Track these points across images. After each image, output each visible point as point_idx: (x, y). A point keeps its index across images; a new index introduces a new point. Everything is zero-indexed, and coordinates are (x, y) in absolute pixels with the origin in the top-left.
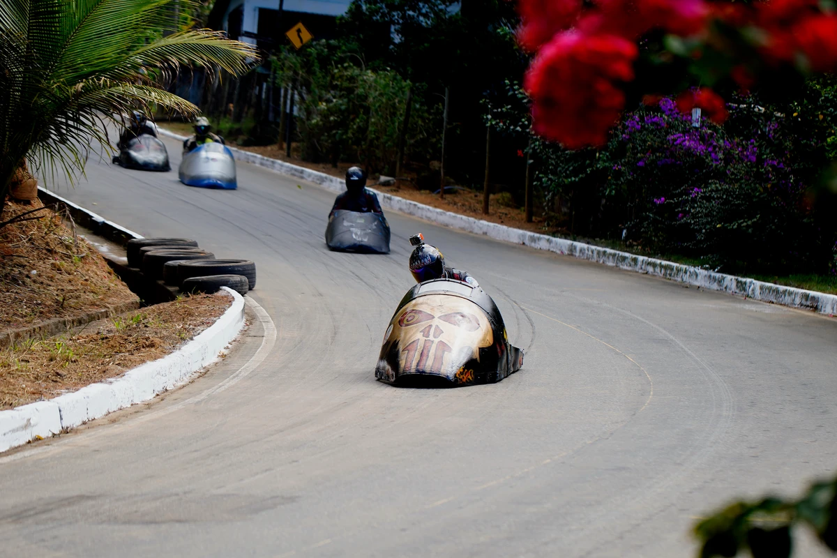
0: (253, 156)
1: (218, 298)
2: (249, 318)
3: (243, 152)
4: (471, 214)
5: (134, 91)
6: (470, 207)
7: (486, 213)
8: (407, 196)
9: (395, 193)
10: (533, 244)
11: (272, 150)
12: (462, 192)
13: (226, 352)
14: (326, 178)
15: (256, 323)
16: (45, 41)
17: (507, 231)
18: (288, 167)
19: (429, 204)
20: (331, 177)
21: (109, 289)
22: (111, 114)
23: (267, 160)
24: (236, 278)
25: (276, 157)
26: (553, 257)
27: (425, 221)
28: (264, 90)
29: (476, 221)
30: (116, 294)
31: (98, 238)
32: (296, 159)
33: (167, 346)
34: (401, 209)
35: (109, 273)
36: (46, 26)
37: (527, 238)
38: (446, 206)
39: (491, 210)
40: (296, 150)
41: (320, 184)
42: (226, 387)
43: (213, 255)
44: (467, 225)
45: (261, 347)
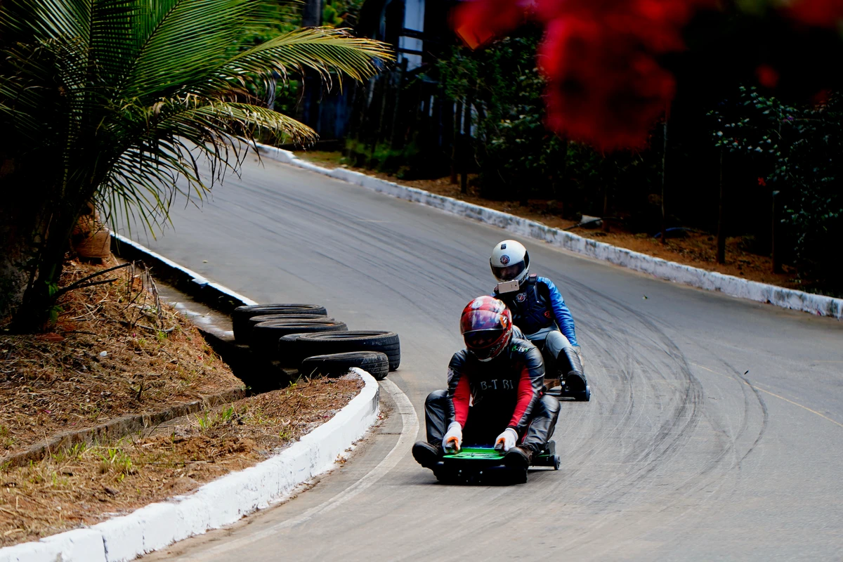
0: (416, 193)
1: (343, 383)
2: (385, 409)
3: (404, 187)
4: (701, 263)
5: (230, 110)
6: (700, 254)
7: (720, 261)
8: (617, 241)
9: (601, 238)
10: (781, 303)
11: (442, 183)
12: (690, 234)
13: (346, 456)
14: (511, 219)
15: (394, 416)
16: (114, 48)
17: (747, 285)
18: (462, 206)
19: (646, 252)
20: (518, 218)
21: (204, 374)
22: (204, 143)
23: (435, 197)
24: (372, 355)
25: (447, 193)
26: (806, 319)
27: (640, 274)
28: (431, 105)
29: (707, 272)
30: (213, 379)
31: (200, 306)
32: (474, 196)
33: (262, 449)
34: (608, 259)
35: (206, 352)
36: (114, 28)
37: (773, 294)
38: (669, 254)
39: (728, 257)
40: (473, 182)
41: (503, 227)
42: (338, 503)
43: (345, 325)
44: (695, 279)
45: (395, 448)
